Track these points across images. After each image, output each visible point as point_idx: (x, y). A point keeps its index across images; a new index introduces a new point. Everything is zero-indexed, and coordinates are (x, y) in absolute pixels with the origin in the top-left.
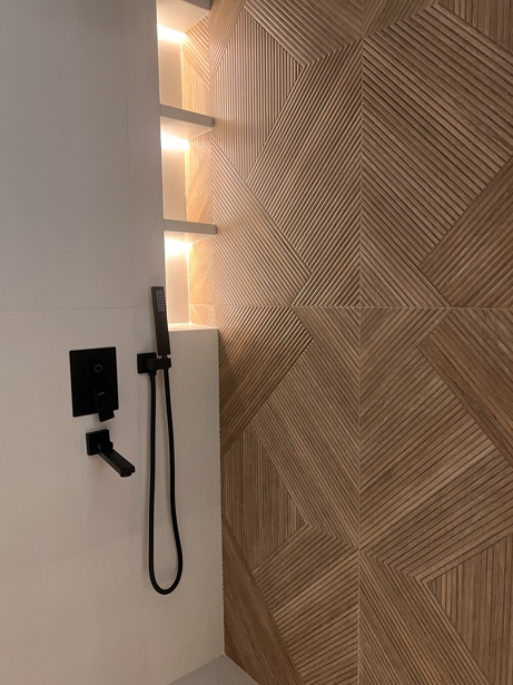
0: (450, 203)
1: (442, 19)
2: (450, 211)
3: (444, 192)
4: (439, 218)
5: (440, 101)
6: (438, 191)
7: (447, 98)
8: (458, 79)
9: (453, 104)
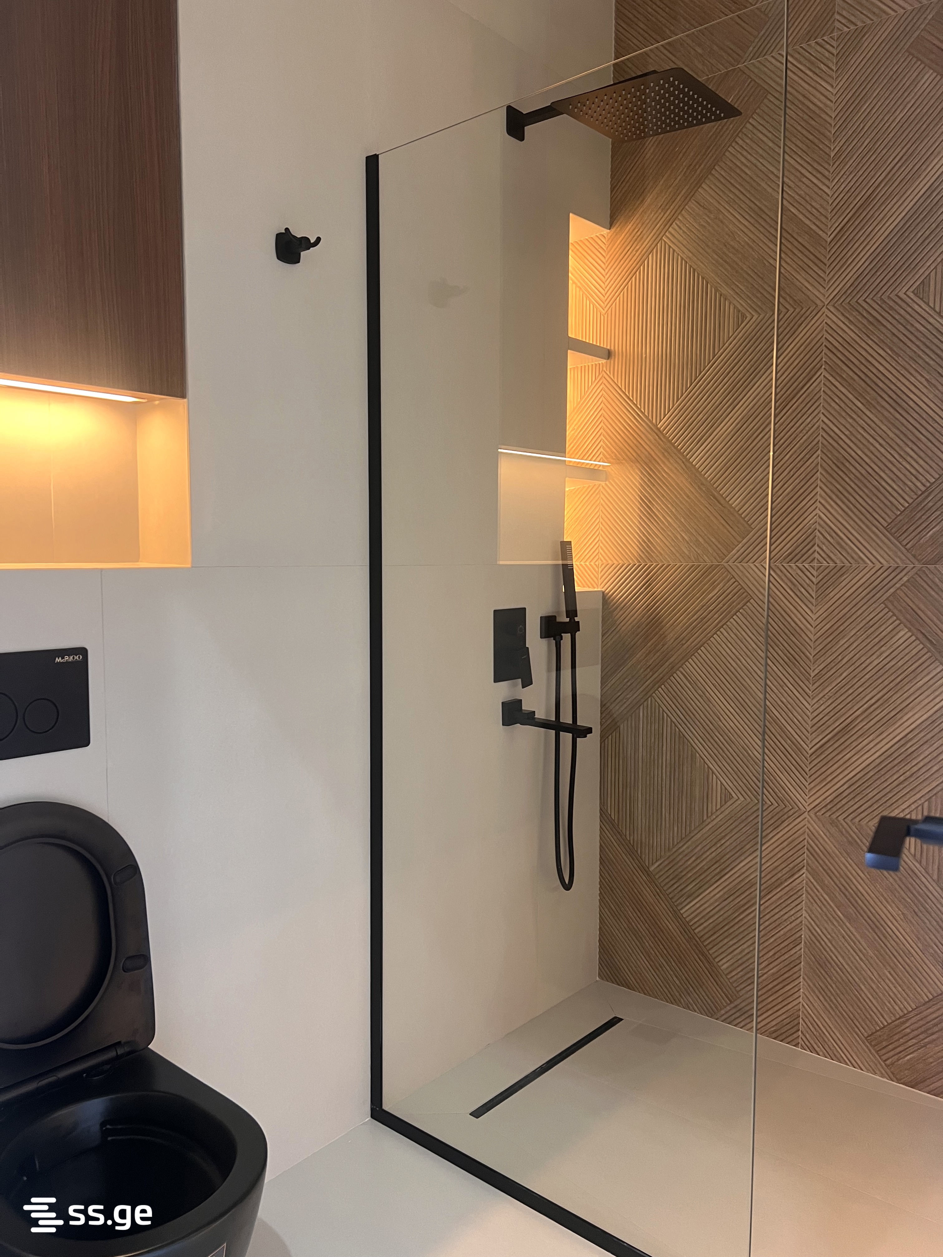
0: (921, 470)
1: (916, 307)
2: (921, 478)
3: (915, 460)
4: (909, 483)
5: (912, 380)
6: (909, 459)
7: (919, 377)
8: (932, 362)
9: (925, 383)
